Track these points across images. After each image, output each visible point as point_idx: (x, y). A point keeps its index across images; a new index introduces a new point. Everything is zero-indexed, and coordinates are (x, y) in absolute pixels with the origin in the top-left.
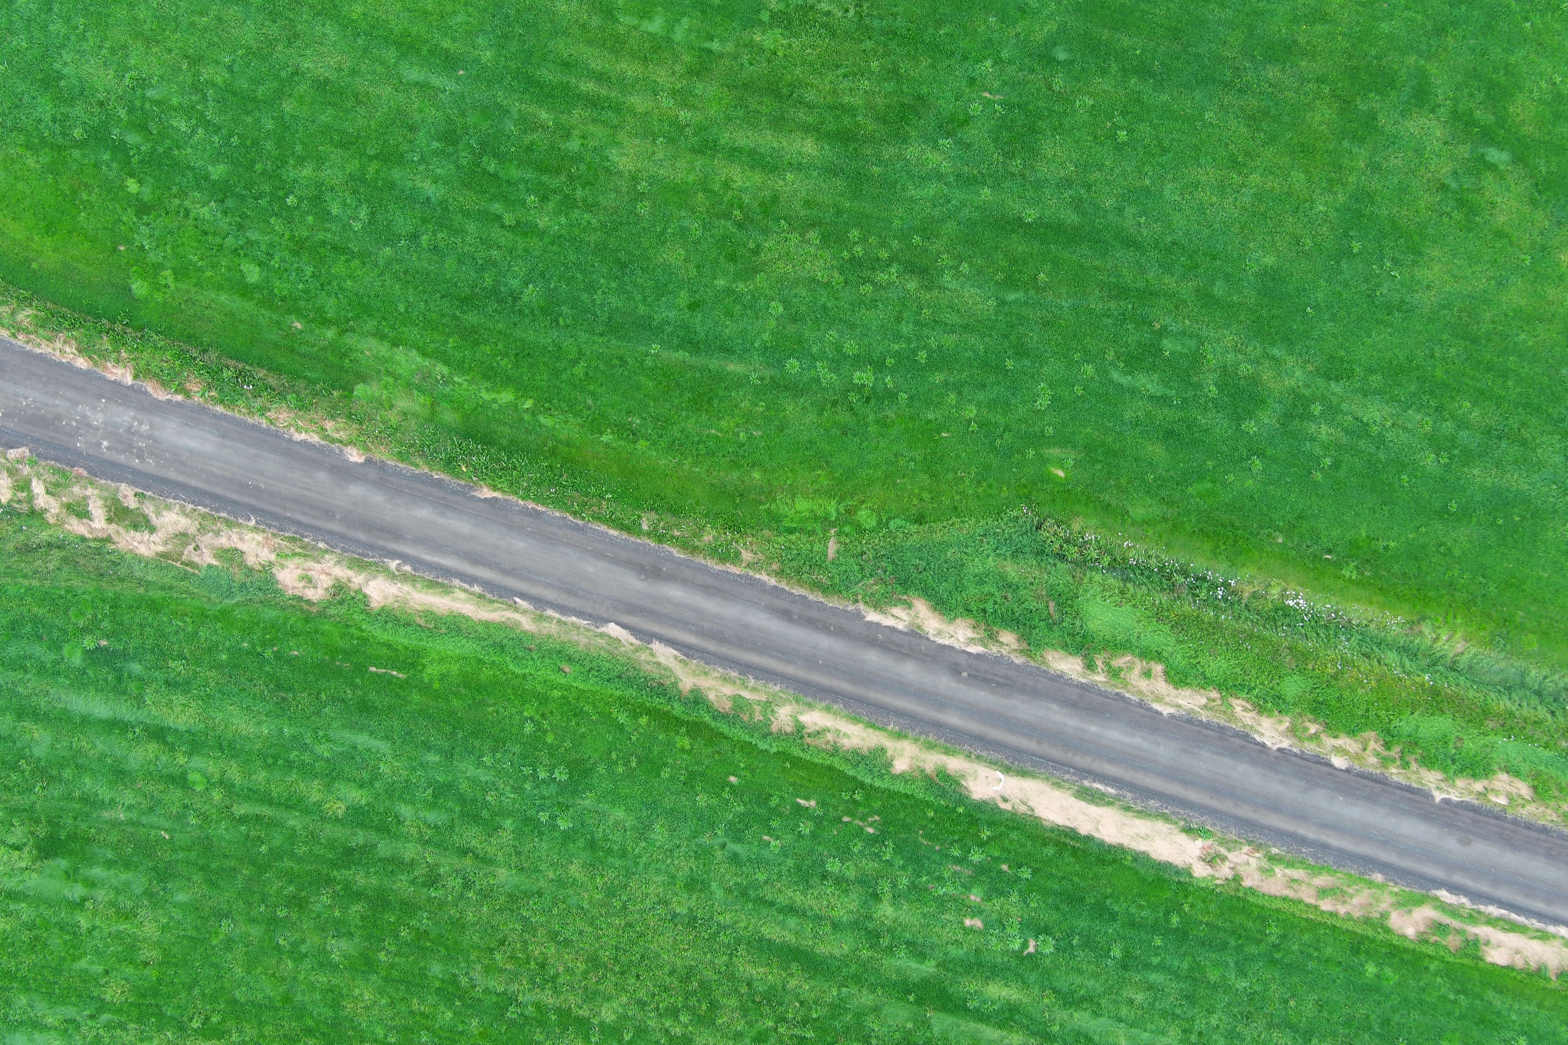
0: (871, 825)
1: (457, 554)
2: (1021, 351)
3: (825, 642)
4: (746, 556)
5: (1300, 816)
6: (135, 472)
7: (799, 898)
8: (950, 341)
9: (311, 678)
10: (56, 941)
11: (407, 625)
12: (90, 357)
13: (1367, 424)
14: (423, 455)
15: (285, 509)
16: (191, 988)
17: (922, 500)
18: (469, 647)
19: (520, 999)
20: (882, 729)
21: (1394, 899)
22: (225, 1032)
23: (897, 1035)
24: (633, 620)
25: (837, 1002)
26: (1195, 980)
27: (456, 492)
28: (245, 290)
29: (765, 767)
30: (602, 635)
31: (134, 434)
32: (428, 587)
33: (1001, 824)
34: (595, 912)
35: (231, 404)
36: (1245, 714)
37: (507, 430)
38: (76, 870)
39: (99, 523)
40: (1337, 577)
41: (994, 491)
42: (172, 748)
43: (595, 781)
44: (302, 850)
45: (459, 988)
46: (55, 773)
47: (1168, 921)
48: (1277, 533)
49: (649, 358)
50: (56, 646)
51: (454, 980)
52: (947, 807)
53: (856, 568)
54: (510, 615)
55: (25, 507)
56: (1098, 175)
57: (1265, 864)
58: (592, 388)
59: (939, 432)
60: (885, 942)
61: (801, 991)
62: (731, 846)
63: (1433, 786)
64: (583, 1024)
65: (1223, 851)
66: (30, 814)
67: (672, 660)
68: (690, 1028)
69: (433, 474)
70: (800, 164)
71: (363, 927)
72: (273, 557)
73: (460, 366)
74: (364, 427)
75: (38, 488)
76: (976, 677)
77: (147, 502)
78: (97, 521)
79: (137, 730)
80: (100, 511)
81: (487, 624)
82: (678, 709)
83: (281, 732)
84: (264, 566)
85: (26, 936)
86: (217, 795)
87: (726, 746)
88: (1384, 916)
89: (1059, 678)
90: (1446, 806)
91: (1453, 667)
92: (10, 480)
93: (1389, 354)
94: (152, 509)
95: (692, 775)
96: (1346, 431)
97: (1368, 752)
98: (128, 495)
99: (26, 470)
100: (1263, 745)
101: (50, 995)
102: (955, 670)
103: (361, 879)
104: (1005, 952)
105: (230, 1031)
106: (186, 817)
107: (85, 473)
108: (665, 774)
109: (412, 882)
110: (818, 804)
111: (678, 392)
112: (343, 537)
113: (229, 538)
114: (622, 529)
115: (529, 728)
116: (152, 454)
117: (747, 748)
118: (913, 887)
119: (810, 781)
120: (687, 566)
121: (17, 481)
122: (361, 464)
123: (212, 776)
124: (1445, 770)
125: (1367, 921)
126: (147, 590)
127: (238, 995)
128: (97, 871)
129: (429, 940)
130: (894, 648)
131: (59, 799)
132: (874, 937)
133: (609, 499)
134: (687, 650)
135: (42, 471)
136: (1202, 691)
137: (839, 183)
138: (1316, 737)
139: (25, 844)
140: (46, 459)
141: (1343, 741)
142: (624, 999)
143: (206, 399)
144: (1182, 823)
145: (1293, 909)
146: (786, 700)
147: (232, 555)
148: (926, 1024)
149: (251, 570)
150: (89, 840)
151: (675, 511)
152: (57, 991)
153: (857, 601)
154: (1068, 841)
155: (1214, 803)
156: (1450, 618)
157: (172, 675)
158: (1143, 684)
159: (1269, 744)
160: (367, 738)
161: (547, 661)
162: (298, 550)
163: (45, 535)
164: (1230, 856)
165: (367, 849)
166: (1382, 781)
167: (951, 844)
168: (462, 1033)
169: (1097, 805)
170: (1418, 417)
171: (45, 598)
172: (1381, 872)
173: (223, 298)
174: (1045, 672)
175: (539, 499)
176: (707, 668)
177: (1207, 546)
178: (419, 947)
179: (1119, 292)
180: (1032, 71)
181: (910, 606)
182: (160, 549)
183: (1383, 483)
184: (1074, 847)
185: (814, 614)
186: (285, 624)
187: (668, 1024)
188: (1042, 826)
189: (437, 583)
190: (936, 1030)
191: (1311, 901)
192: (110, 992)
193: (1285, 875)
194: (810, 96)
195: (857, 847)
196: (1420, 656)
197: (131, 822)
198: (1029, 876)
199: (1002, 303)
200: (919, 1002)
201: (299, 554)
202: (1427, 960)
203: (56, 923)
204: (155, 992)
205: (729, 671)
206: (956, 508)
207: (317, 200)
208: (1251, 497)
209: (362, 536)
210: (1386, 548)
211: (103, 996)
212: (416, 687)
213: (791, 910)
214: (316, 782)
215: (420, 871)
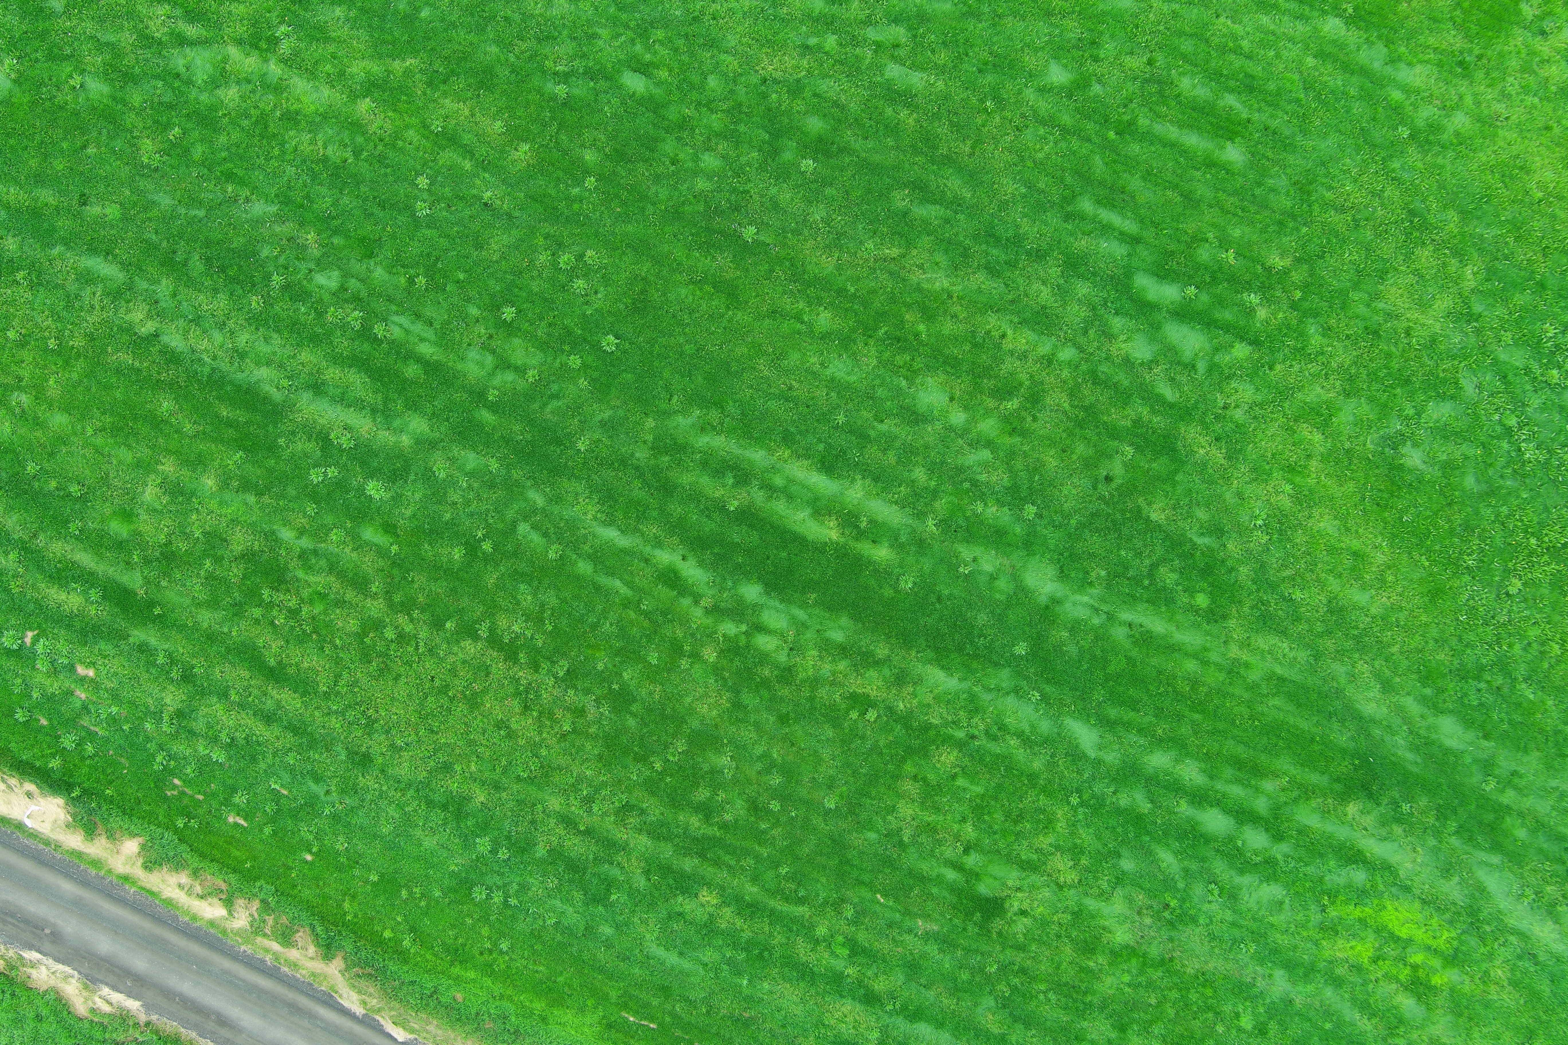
0: (175, 787)
3: (187, 987)
7: (259, 729)
9: (714, 1029)
10: (997, 818)
16: (875, 746)
19: (553, 679)
20: (142, 888)
22: (847, 699)
23: (178, 576)
25: (235, 618)
29: (273, 865)
30: (412, 1031)
33: (38, 771)
34: (467, 751)
38: (969, 881)
42: (860, 984)
43: (446, 880)
44: (749, 862)
45: (612, 702)
46: (977, 979)
51: (614, 710)
60: (177, 671)
61: (270, 636)
62: (320, 793)
64: (495, 645)
66: (1006, 942)
67: (345, 995)
68: (387, 620)
71: (698, 777)
76: (36, 927)
79: (891, 1007)
82: (350, 942)
83: (750, 981)
85: (1025, 828)
86: (821, 931)
95: (348, 870)
101: (1011, 767)
102: (56, 937)
103: (694, 824)
104: (56, 638)
105: (842, 699)
106: (858, 912)
108: (374, 878)
109: (643, 812)
110: (226, 818)
115: (506, 944)
117: (287, 889)
118: (142, 719)
119: (229, 845)
123: (825, 949)
127: (830, 733)
129: (635, 753)
130: (116, 970)
131: (977, 952)
132: (187, 677)
134: (329, 1001)
139: (1015, 914)
146: (236, 935)
148: (147, 582)
150: (953, 908)
160: (668, 961)
161: (473, 1012)
165: (683, 853)
167: (94, 756)
168: (616, 656)
176: (310, 980)
178: (646, 748)
181: (93, 1010)
185: (194, 1017)
187: (410, 629)
190: (138, 574)
192: (952, 759)
195: (192, 769)
197: (911, 917)
198: (19, 710)
200: (151, 604)
203: (995, 833)
204: (909, 750)
205: (289, 974)
211: (959, 756)
212: (612, 1003)
213: (269, 719)
214: (723, 927)
215: (633, 820)
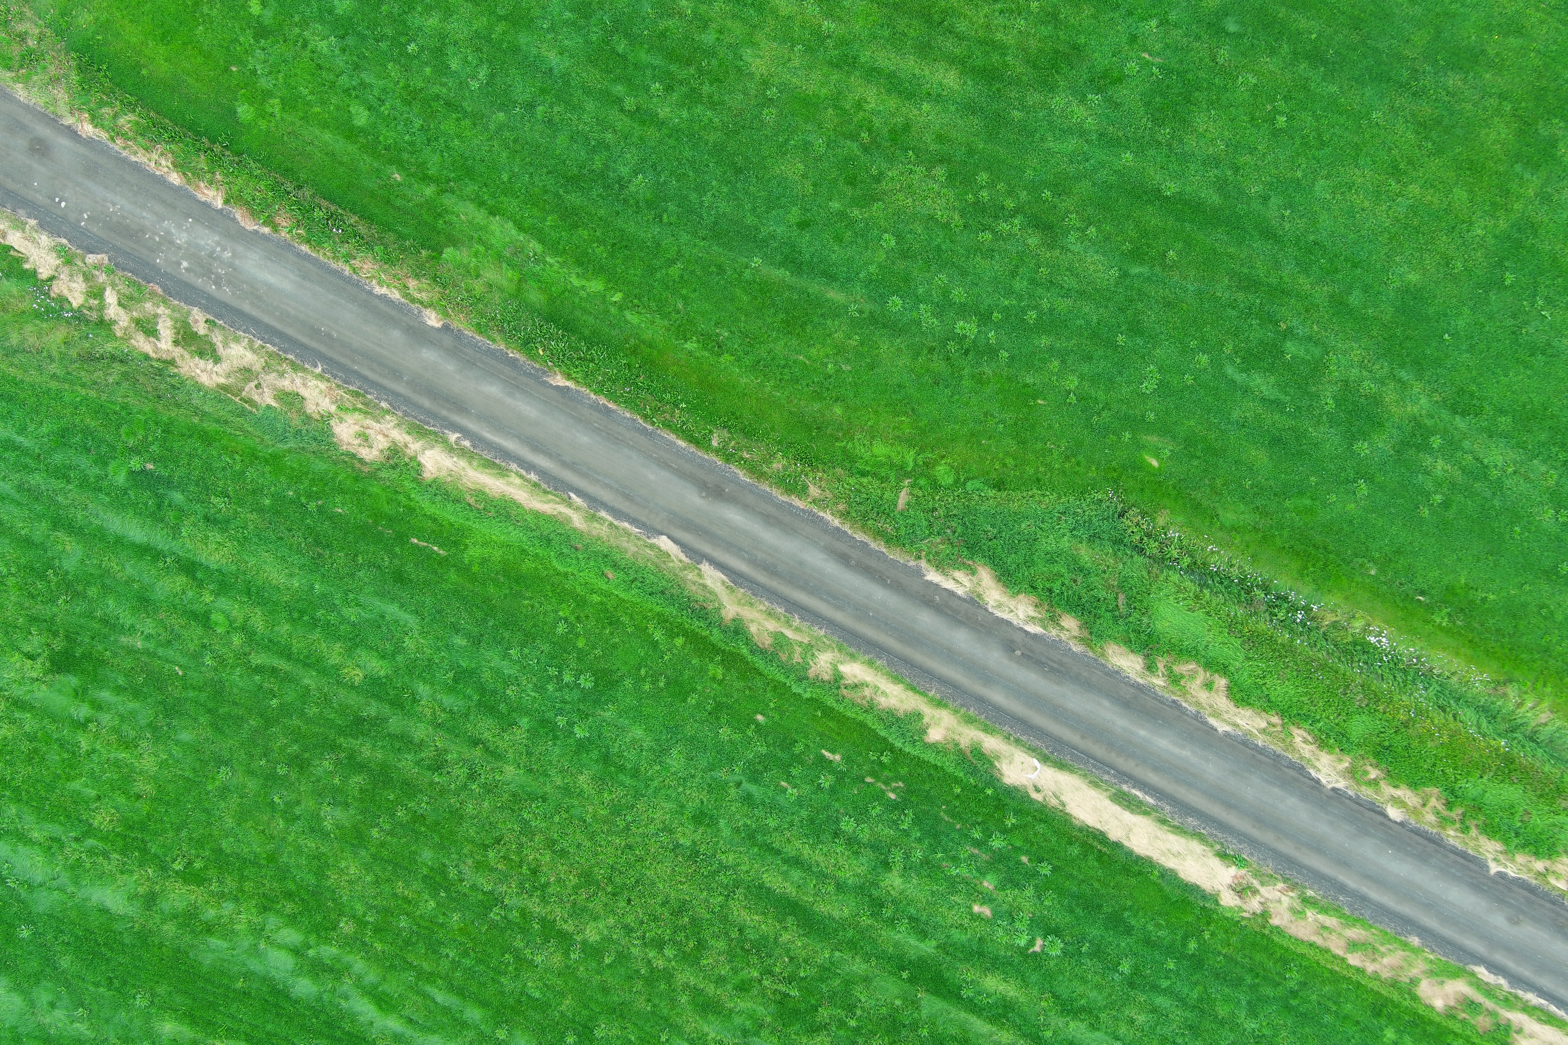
0: (893, 790)
1: (519, 438)
2: (1136, 329)
3: (879, 594)
4: (814, 491)
5: (1343, 862)
6: (210, 298)
7: (806, 851)
8: (1063, 305)
9: (351, 538)
10: (54, 756)
11: (457, 501)
12: (184, 174)
13: (1487, 467)
14: (501, 331)
15: (354, 361)
16: (178, 830)
17: (1005, 465)
18: (515, 535)
19: (506, 901)
20: (923, 694)
21: (1428, 967)
22: (205, 880)
23: (884, 1010)
24: (687, 537)
25: (827, 965)
26: (1202, 1011)
27: (530, 375)
28: (350, 132)
29: (795, 711)
30: (652, 547)
31: (215, 259)
32: (484, 466)
33: (1028, 814)
34: (596, 826)
35: (317, 245)
36: (1304, 745)
37: (591, 320)
38: (85, 690)
39: (165, 343)
40: (1426, 622)
41: (1082, 470)
42: (200, 585)
43: (620, 695)
44: (312, 711)
45: (446, 878)
46: (80, 588)
47: (1184, 945)
48: (1371, 564)
49: (748, 271)
50: (102, 461)
51: (443, 870)
52: (975, 787)
53: (925, 523)
54: (563, 509)
55: (94, 315)
56: (1248, 158)
57: (1298, 905)
58: (684, 292)
59: (1035, 398)
60: (888, 913)
61: (793, 946)
62: (746, 785)
63: (1490, 856)
64: (564, 938)
65: (1256, 883)
66: (50, 626)
67: (719, 584)
68: (673, 963)
69: (509, 352)
70: (939, 96)
71: (362, 800)
72: (333, 408)
73: (553, 247)
74: (447, 292)
75: (111, 297)
76: (1029, 658)
77: (217, 331)
78: (163, 341)
79: (168, 560)
80: (168, 332)
81: (537, 514)
82: (716, 636)
83: (313, 588)
84: (322, 416)
85: (25, 746)
86: (237, 640)
87: (759, 683)
88: (1414, 982)
89: (1116, 674)
90: (1500, 880)
91: (1532, 738)
92: (84, 285)
93: (1524, 398)
94: (220, 338)
95: (719, 706)
96: (1463, 471)
97: (1427, 809)
98: (199, 321)
99: (102, 278)
100: (1318, 781)
101: (39, 810)
102: (1009, 647)
103: (367, 750)
104: (1009, 947)
105: (210, 880)
106: (202, 656)
107: (160, 291)
108: (692, 700)
109: (418, 763)
110: (842, 759)
111: (772, 310)
112: (407, 401)
113: (293, 381)
114: (690, 441)
115: (561, 629)
116: (229, 283)
117: (780, 689)
118: (926, 862)
119: (839, 734)
120: (751, 491)
121: (90, 287)
122: (438, 330)
123: (235, 621)
124: (1506, 841)
125: (1394, 984)
126: (201, 420)
127: (224, 845)
128: (105, 695)
129: (424, 825)
130: (950, 613)
131: (80, 616)
132: (877, 904)
133: (683, 409)
134: (736, 577)
135: (117, 281)
136: (1263, 714)
137: (976, 121)
138: (1375, 782)
139: (39, 655)
140: (124, 270)
141: (1403, 793)
142: (611, 921)
143: (292, 237)
144: (1218, 847)
145: (1319, 957)
146: (829, 646)
147: (292, 400)
148: (915, 1004)
149: (309, 418)
150: (103, 662)
151: (748, 433)
152: (47, 807)
153: (919, 558)
154: (1095, 844)
155: (1255, 833)
156: (1539, 685)
157: (212, 511)
158: (1203, 696)
159: (1324, 781)
160: (397, 609)
161: (592, 563)
162: (360, 406)
163: (109, 347)
164: (1263, 890)
165: (379, 721)
166: (1436, 842)
167: (973, 825)
168: (442, 925)
169: (1132, 812)
170: (1543, 469)
171: (99, 411)
172: (1418, 936)
173: (327, 136)
174: (1103, 665)
175: (612, 396)
176: (754, 599)
177: (1295, 565)
178: (413, 830)
179: (1250, 284)
180: (1198, 38)
181: (973, 572)
182: (222, 380)
183: (1493, 531)
184: (1100, 851)
185: (873, 563)
186: (333, 479)
187: (651, 955)
188: (1071, 823)
189: (494, 464)
190: (925, 1013)
191: (1340, 952)
192: (99, 818)
193: (1316, 920)
194: (962, 26)
195: (876, 810)
196: (1499, 719)
197: (147, 652)
198: (1048, 873)
199: (1125, 275)
200: (912, 980)
201: (360, 410)
202: (1451, 1037)
203: (57, 740)
204: (143, 828)
205: (775, 606)
206: (1038, 480)
207: (439, 53)
208: (1351, 521)
209: (426, 403)
210: (1484, 600)
211: (91, 821)
212: (454, 566)
213: (796, 862)
214: (338, 645)
215: (427, 754)
